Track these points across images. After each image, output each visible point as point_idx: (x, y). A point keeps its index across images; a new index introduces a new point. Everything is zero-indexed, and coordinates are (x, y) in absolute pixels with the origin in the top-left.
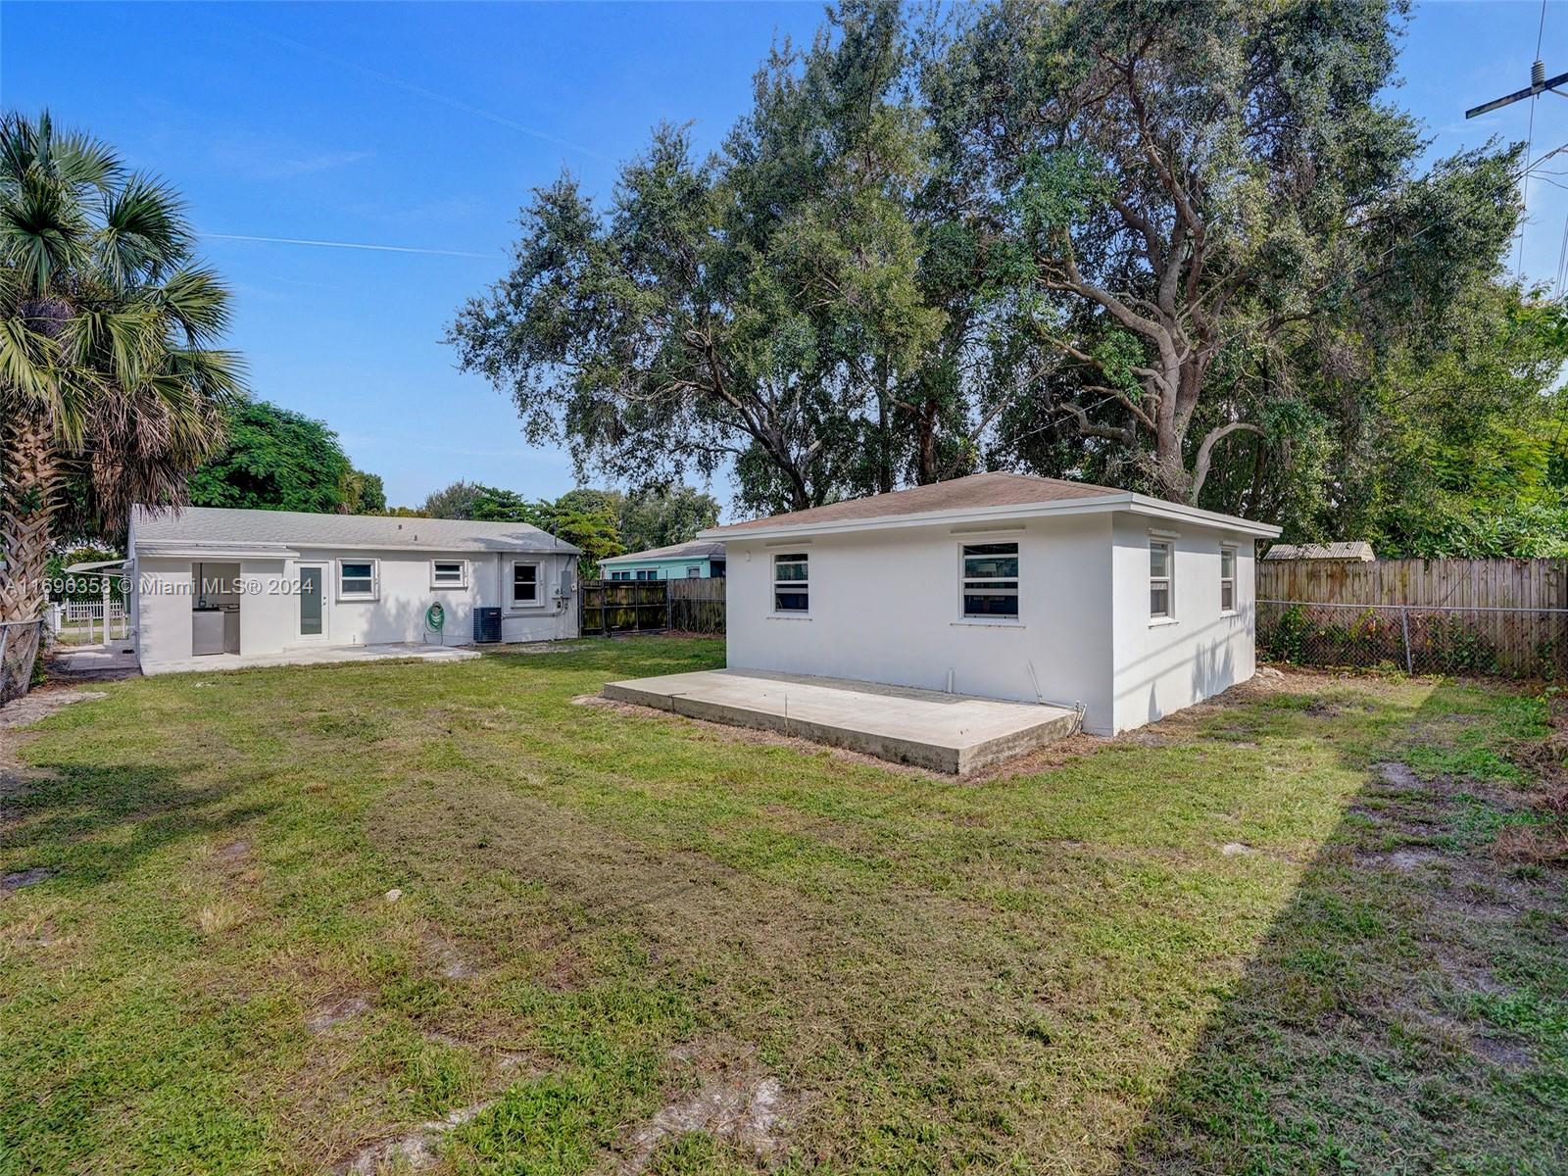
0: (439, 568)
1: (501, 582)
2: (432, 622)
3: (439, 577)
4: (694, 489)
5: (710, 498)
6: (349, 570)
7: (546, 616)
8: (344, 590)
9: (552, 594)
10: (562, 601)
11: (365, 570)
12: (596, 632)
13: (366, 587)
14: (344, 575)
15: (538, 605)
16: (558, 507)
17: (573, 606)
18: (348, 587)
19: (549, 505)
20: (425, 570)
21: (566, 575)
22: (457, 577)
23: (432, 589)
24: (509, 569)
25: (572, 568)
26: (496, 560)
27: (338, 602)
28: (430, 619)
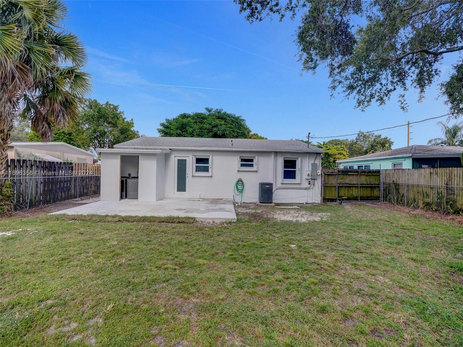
0: (242, 160)
1: (276, 168)
2: (238, 189)
3: (242, 165)
4: (380, 136)
5: (388, 139)
6: (199, 161)
7: (302, 189)
8: (196, 171)
9: (305, 176)
10: (312, 180)
11: (206, 161)
12: (332, 200)
13: (206, 169)
14: (196, 164)
15: (297, 182)
16: (324, 145)
17: (318, 183)
18: (198, 169)
19: (320, 144)
20: (236, 161)
21: (314, 166)
22: (252, 165)
23: (238, 171)
24: (280, 161)
25: (319, 162)
26: (273, 156)
27: (193, 176)
28: (237, 187)
